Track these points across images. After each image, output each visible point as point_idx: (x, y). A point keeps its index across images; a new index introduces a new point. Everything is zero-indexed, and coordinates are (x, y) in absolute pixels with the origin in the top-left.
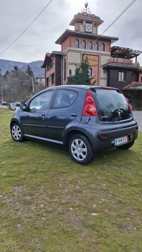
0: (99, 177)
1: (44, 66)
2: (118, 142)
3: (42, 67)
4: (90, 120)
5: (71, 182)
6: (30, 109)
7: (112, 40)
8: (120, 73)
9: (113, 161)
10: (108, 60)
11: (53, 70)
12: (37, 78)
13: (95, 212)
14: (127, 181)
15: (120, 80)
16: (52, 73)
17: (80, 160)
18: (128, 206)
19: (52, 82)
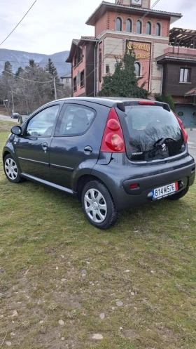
0: (122, 255)
1: (69, 60)
2: (159, 193)
3: (68, 61)
4: (112, 159)
5: (75, 264)
6: (29, 135)
7: (172, 18)
8: (182, 70)
9: (151, 222)
10: (165, 50)
11: (82, 66)
12: (62, 78)
13: (100, 331)
14: (167, 264)
15: (181, 80)
16: (81, 71)
17: (97, 221)
18: (159, 319)
19: (82, 85)
